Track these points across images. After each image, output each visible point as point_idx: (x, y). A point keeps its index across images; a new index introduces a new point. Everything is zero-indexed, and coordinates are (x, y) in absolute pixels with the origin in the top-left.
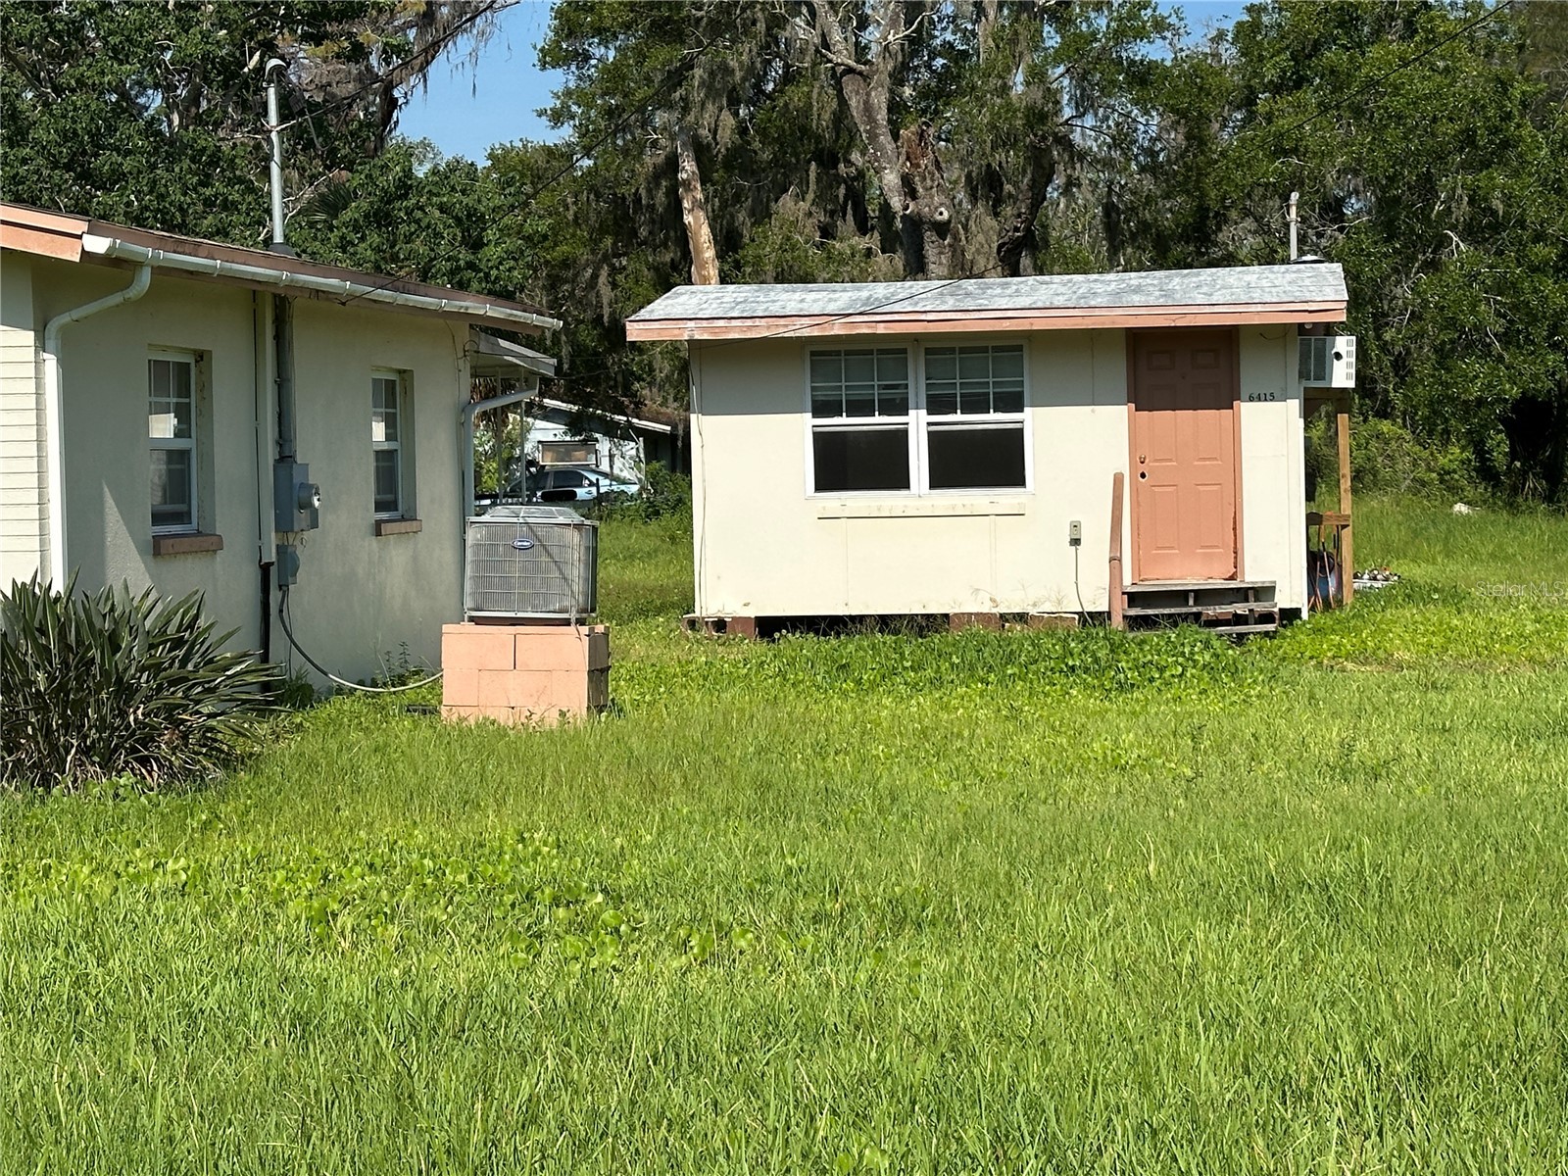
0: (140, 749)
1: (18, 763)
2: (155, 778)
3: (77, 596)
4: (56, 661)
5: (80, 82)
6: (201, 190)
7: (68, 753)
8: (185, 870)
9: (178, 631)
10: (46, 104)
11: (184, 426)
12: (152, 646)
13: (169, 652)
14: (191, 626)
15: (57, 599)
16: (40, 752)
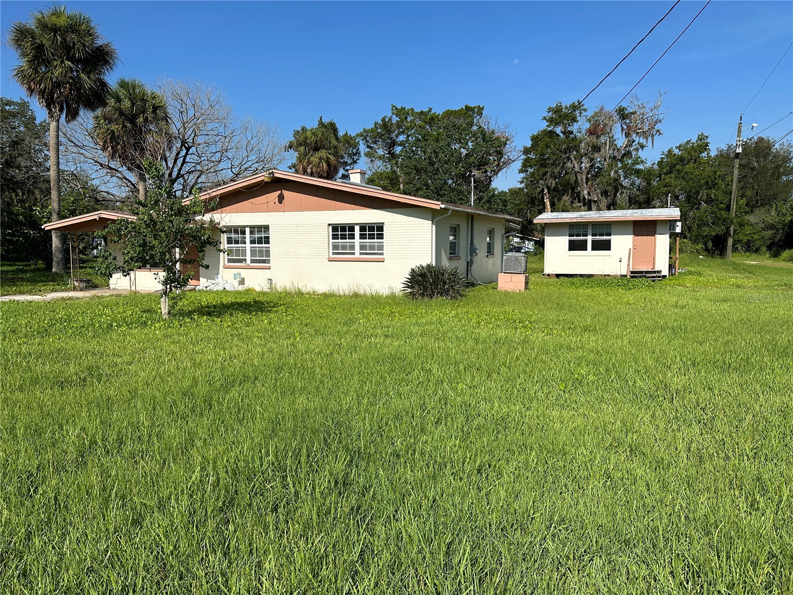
0: (447, 293)
1: (427, 294)
2: (449, 298)
3: (437, 267)
4: (433, 277)
7: (435, 293)
9: (453, 273)
11: (455, 238)
12: (449, 275)
15: (434, 267)
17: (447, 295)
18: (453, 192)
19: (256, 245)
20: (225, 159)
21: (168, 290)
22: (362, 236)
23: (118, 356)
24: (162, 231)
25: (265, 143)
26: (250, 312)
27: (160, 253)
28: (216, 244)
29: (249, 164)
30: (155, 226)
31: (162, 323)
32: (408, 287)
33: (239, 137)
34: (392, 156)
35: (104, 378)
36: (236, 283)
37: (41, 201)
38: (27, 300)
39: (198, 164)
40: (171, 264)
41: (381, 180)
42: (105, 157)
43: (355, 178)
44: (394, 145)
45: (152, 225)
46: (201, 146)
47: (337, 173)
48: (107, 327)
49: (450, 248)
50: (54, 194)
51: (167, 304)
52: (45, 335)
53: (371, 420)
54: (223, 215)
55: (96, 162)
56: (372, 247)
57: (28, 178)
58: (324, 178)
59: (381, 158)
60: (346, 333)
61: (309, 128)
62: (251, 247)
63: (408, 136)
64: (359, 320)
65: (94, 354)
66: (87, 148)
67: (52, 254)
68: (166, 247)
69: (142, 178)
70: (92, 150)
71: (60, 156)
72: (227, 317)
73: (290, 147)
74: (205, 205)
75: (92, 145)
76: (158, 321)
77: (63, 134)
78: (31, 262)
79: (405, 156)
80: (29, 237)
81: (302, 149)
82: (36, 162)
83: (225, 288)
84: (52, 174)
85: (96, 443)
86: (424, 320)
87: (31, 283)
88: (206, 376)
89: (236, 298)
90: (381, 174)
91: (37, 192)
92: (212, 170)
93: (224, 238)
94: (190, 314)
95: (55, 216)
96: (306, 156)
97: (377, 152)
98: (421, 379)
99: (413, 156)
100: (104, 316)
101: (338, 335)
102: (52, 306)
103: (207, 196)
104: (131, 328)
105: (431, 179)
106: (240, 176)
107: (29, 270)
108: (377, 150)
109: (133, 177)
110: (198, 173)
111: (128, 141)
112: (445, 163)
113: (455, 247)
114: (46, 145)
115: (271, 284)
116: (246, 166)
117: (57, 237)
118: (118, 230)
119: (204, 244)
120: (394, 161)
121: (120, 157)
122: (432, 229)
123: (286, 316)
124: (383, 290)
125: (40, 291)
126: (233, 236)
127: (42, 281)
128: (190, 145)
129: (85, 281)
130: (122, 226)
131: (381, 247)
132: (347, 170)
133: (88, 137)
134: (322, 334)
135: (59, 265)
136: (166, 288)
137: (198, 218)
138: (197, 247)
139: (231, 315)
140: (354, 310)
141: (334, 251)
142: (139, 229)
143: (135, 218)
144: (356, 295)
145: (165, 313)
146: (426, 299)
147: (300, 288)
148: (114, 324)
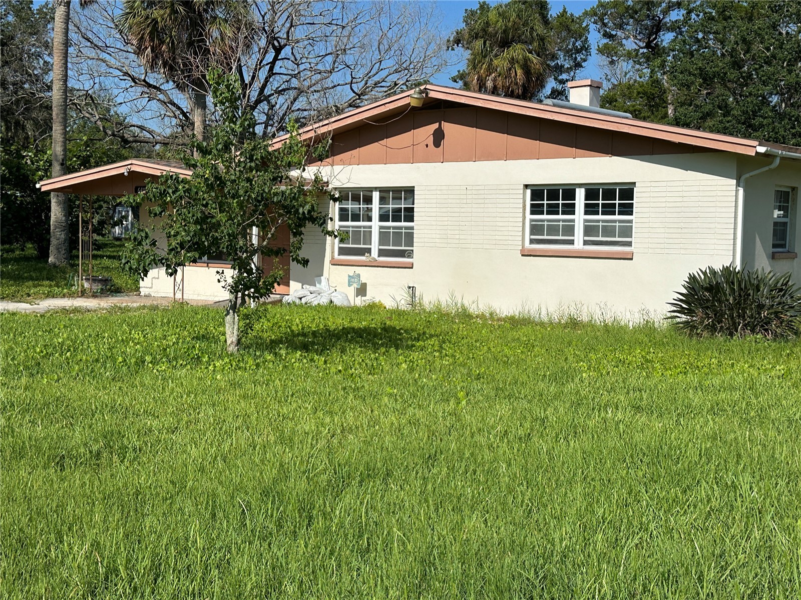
0: (765, 325)
1: (722, 327)
2: (770, 337)
3: (746, 272)
4: (737, 294)
5: (750, 94)
6: (791, 130)
7: (739, 325)
8: (783, 370)
9: (782, 286)
10: (737, 102)
11: (786, 214)
12: (772, 291)
13: (778, 292)
14: (786, 284)
15: (738, 272)
16: (729, 324)
17: (766, 330)
18: (781, 119)
19: (390, 224)
20: (340, 67)
21: (239, 301)
22: (590, 209)
23: (153, 415)
24: (233, 197)
25: (413, 35)
26: (376, 347)
27: (229, 235)
28: (320, 220)
29: (383, 74)
30: (223, 188)
31: (226, 360)
32: (682, 311)
33: (368, 26)
34: (654, 50)
35: (130, 455)
36: (351, 292)
37: (35, 141)
38: (8, 311)
39: (295, 76)
40: (245, 255)
41: (630, 98)
42: (140, 66)
43: (580, 96)
44: (658, 30)
45: (218, 186)
46: (301, 45)
47: (543, 86)
48: (136, 363)
49: (775, 234)
50: (57, 130)
51: (236, 327)
52: (35, 372)
53: (614, 578)
54: (337, 168)
55: (126, 74)
56: (608, 231)
57: (18, 102)
58: (518, 97)
59: (629, 55)
60: (556, 397)
61: (493, 5)
62: (381, 228)
63: (689, 12)
64: (581, 372)
65: (113, 410)
66: (112, 50)
67: (49, 233)
68: (239, 225)
69: (200, 102)
70: (120, 53)
71: (69, 65)
72: (335, 354)
73: (458, 41)
74: (307, 151)
75: (120, 45)
76: (221, 357)
77: (75, 26)
78: (15, 245)
79: (680, 51)
80: (15, 203)
81: (478, 44)
82: (30, 75)
83: (331, 302)
84: (56, 95)
85: (116, 571)
86: (717, 381)
87: (15, 281)
88: (302, 462)
89: (351, 320)
90: (629, 87)
91: (29, 125)
92: (318, 87)
93: (334, 209)
94: (272, 345)
95: (56, 168)
96: (485, 57)
97: (622, 45)
98: (714, 503)
99: (699, 50)
100: (131, 344)
101: (539, 400)
102: (48, 323)
103: (312, 134)
104: (174, 367)
105: (734, 94)
106: (366, 97)
107: (11, 259)
108: (624, 41)
109: (184, 100)
110: (292, 94)
111: (179, 37)
112: (766, 63)
113: (784, 232)
114: (47, 46)
115: (413, 296)
116: (376, 79)
117: (59, 203)
118: (160, 193)
119: (302, 221)
120: (658, 61)
121: (165, 64)
122: (736, 196)
123: (441, 358)
124: (628, 316)
125: (29, 295)
126: (350, 206)
127: (32, 279)
128: (283, 42)
129: (100, 281)
130: (169, 187)
131: (627, 231)
132: (563, 82)
133: (114, 32)
134: (509, 397)
135: (59, 252)
136: (236, 298)
137: (294, 173)
138: (290, 226)
139: (343, 351)
140: (569, 351)
141: (533, 237)
142: (197, 193)
143: (191, 173)
144: (574, 323)
145: (232, 342)
146: (720, 337)
147: (466, 304)
148: (148, 358)
